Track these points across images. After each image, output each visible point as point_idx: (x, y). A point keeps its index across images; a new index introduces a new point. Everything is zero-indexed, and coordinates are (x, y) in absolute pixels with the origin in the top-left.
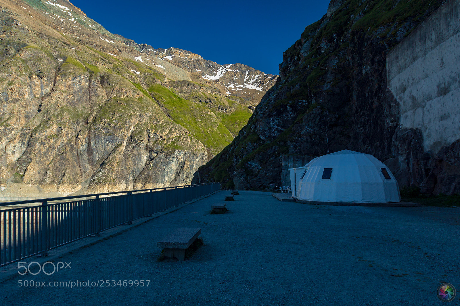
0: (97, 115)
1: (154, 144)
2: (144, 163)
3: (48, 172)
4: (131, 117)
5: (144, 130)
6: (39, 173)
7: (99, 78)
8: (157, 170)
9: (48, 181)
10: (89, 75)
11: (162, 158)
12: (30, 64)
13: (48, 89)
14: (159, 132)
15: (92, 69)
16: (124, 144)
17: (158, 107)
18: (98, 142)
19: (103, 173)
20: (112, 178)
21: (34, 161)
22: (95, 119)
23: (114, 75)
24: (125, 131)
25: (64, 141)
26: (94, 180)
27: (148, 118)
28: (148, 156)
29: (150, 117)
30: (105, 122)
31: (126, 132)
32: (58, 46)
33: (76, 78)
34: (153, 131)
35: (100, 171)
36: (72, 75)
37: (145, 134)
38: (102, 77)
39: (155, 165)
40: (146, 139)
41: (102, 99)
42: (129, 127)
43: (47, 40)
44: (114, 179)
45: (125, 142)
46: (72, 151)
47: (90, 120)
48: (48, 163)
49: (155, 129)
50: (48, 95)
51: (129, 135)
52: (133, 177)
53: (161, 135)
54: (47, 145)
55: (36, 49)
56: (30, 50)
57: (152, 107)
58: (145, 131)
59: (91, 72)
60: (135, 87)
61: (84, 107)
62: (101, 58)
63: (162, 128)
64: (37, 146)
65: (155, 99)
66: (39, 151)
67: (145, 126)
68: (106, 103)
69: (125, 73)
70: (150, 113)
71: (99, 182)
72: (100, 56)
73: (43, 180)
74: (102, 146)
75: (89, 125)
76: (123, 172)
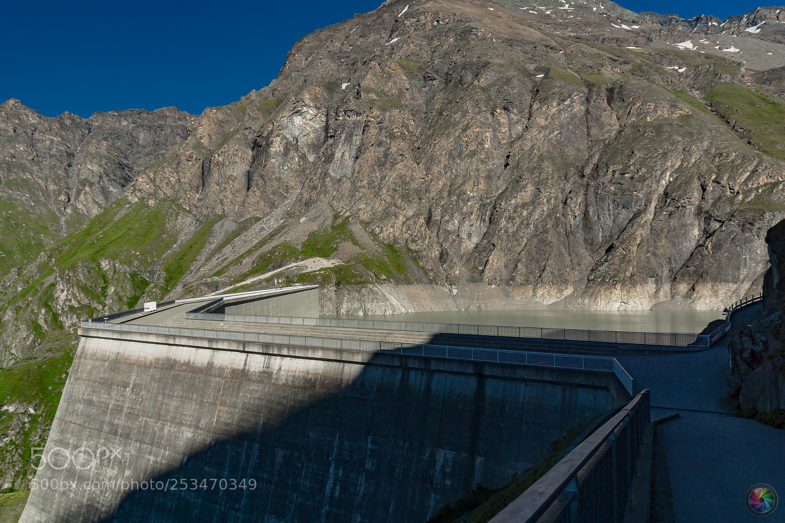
0: (600, 160)
1: (714, 205)
2: (694, 244)
3: (519, 265)
4: (665, 155)
5: (692, 177)
6: (506, 267)
7: (604, 94)
8: (723, 255)
9: (519, 279)
10: (586, 90)
11: (733, 231)
12: (493, 91)
13: (520, 128)
14: (725, 178)
15: (592, 79)
16: (652, 208)
17: (723, 127)
18: (602, 208)
19: (611, 265)
20: (628, 274)
21: (499, 247)
22: (597, 168)
23: (633, 82)
24: (652, 183)
25: (544, 211)
26: (596, 277)
27: (702, 153)
28: (703, 228)
29: (706, 150)
30: (614, 171)
31: (654, 186)
32: (536, 54)
33: (564, 101)
34: (714, 177)
35: (606, 261)
36: (557, 97)
37: (696, 184)
38: (611, 91)
39: (717, 247)
40: (696, 195)
41: (609, 131)
42: (661, 174)
43: (519, 48)
44: (632, 275)
45: (653, 204)
46: (557, 227)
47: (588, 171)
48: (519, 249)
49: (717, 173)
50: (520, 137)
51: (661, 190)
52: (671, 270)
53: (731, 183)
54: (518, 221)
55: (502, 66)
56: (493, 70)
57: (710, 130)
58: (696, 180)
59: (590, 86)
60: (673, 96)
61: (578, 150)
62: (610, 58)
63: (732, 170)
64: (503, 223)
65: (717, 113)
66: (506, 231)
67: (696, 170)
68: (617, 137)
69: (655, 75)
70: (706, 143)
71: (604, 280)
72: (608, 55)
73: (512, 278)
74: (610, 215)
75: (585, 179)
76: (649, 262)
